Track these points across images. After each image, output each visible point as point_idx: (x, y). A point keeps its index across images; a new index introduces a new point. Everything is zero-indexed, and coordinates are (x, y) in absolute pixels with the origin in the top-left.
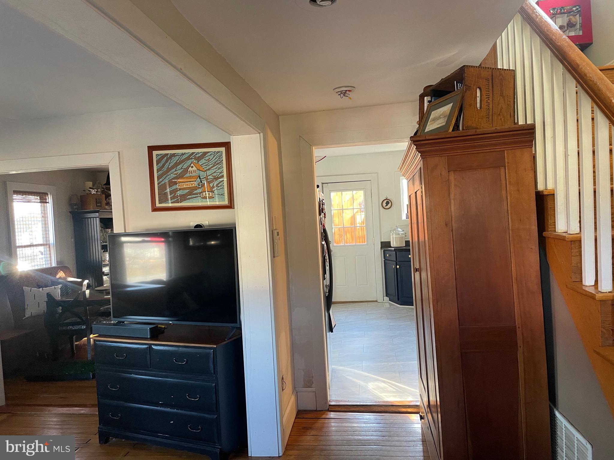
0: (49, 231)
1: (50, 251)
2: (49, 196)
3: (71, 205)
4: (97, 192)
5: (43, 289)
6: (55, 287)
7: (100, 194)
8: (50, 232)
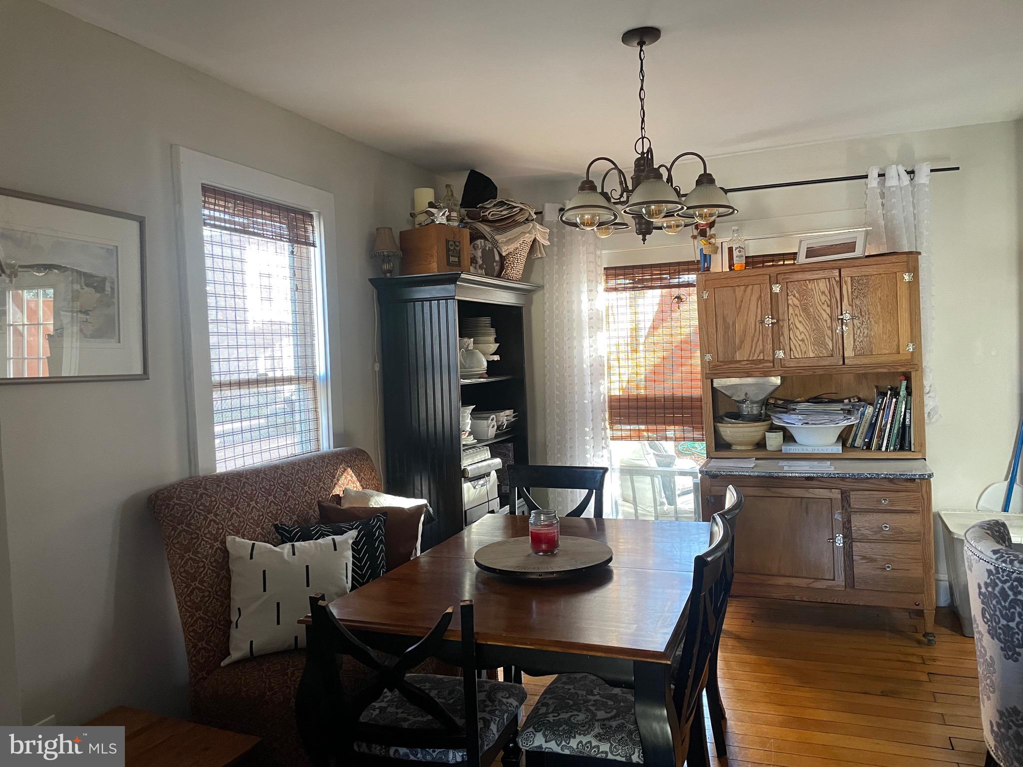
0: (313, 335)
1: (315, 399)
2: (316, 223)
3: (375, 256)
4: (449, 219)
5: (293, 545)
6: (333, 540)
7: (459, 226)
8: (316, 338)
